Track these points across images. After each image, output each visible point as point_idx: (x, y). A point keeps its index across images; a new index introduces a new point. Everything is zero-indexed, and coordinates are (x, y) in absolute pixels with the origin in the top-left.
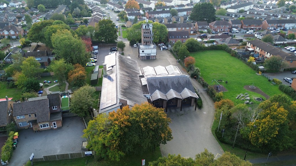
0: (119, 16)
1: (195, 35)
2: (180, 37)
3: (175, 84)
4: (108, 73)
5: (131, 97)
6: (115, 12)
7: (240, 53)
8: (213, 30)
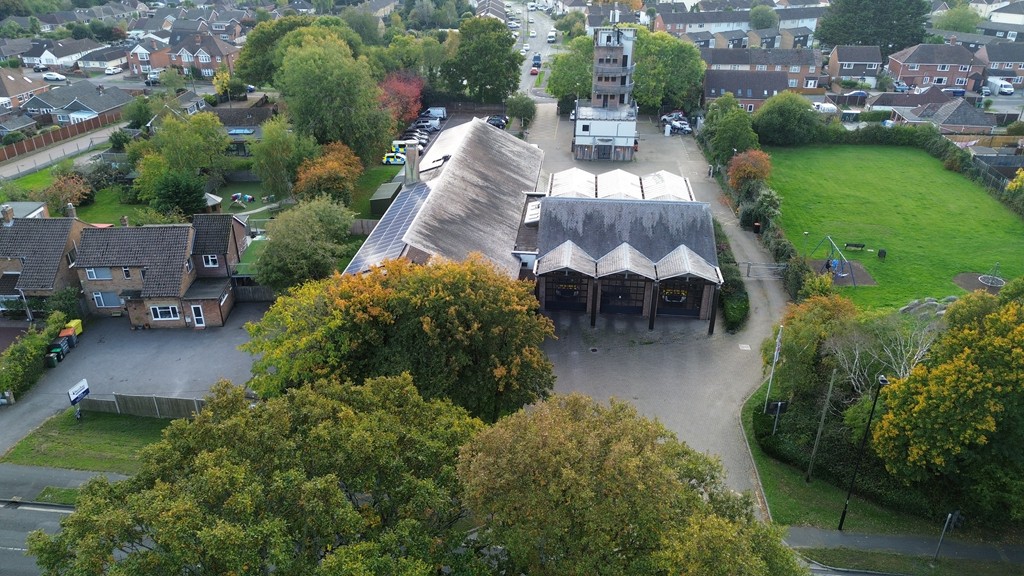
0: (559, 27)
1: (823, 94)
2: (749, 93)
3: (643, 229)
4: (422, 177)
5: (453, 249)
6: (554, 18)
7: (988, 159)
8: (904, 79)
